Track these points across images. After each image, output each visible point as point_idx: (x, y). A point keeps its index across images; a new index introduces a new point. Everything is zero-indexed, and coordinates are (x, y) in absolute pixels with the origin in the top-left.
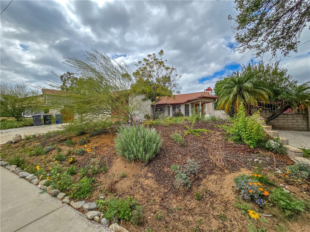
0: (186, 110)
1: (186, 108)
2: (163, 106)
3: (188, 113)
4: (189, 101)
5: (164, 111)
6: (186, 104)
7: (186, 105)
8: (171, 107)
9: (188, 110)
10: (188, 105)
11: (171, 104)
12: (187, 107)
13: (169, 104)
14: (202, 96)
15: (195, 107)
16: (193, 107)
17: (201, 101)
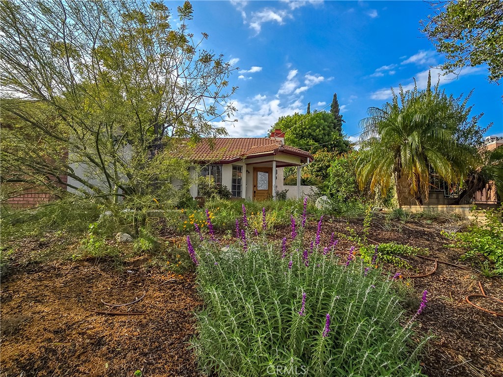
0: (234, 181)
1: (234, 175)
4: (244, 158)
6: (234, 163)
7: (234, 168)
9: (240, 181)
12: (237, 172)
14: (282, 148)
15: (254, 174)
16: (249, 173)
17: (276, 161)
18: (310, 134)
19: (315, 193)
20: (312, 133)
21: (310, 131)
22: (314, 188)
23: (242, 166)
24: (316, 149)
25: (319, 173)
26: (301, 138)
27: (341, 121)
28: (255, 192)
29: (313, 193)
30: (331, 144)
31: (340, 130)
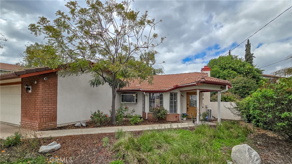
0: (171, 103)
1: (171, 99)
2: (134, 93)
3: (176, 106)
4: (177, 87)
5: (136, 101)
6: (171, 91)
7: (171, 95)
8: (147, 96)
9: (176, 103)
10: (176, 94)
11: (146, 92)
12: (173, 96)
13: (143, 91)
14: (203, 80)
15: (187, 96)
16: (183, 96)
17: (199, 89)
18: (230, 67)
19: (234, 107)
20: (232, 66)
21: (230, 65)
22: (233, 103)
23: (177, 93)
24: (235, 76)
25: (237, 91)
26: (224, 70)
27: (252, 57)
28: (188, 108)
29: (232, 107)
30: (245, 72)
31: (251, 63)
